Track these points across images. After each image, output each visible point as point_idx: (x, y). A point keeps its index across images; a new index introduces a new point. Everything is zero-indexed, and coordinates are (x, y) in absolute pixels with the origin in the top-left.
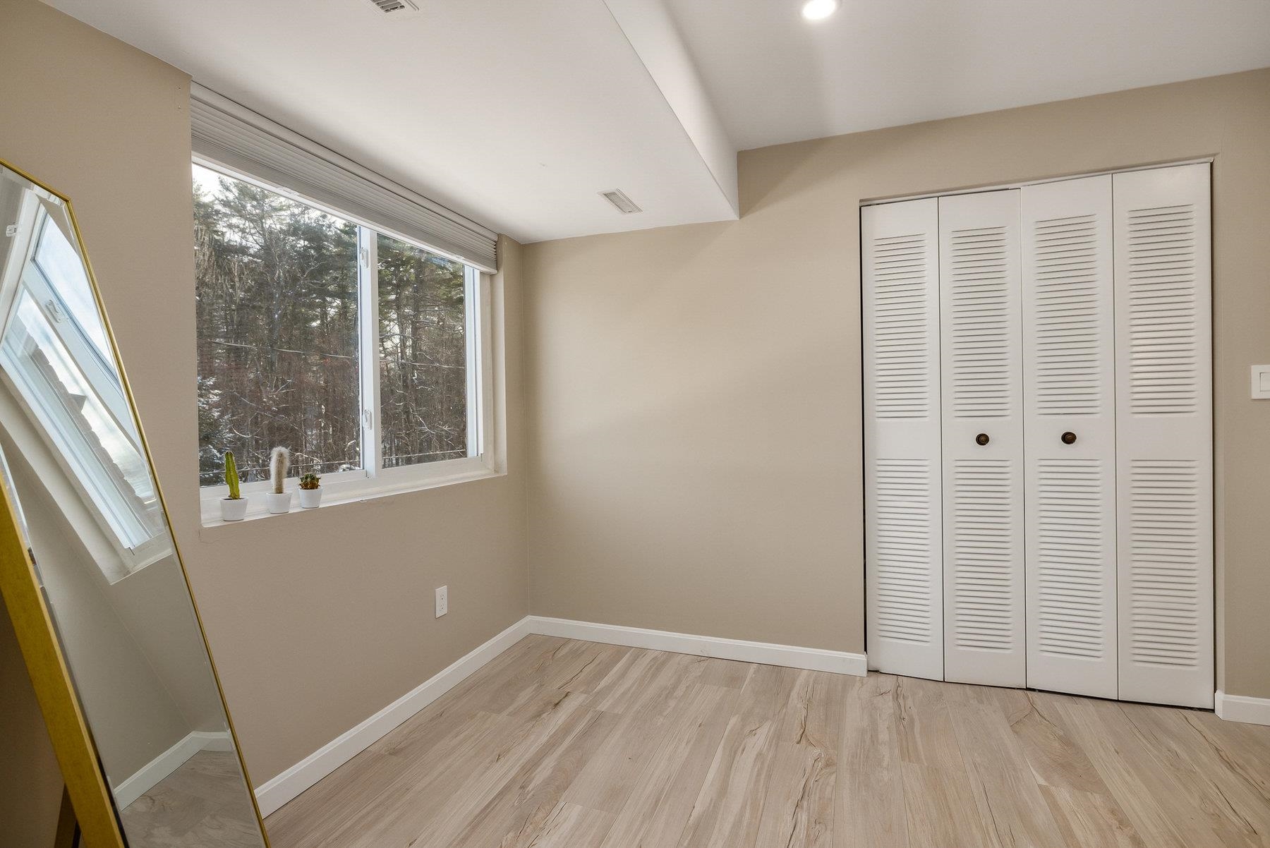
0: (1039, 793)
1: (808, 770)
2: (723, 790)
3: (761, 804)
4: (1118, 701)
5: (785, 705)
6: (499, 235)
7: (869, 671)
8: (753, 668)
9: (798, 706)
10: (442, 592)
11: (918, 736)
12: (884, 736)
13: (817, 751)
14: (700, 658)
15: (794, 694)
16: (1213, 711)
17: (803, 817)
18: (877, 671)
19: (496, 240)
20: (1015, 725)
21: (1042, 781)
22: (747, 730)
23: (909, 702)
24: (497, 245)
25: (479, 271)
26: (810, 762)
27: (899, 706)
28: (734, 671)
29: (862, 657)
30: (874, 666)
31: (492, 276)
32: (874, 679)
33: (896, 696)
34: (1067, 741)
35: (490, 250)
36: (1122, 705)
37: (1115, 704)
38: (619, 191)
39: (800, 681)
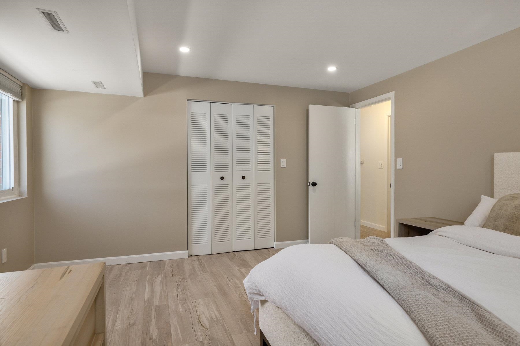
0: (237, 271)
1: (177, 281)
2: (153, 291)
3: (166, 291)
4: (254, 250)
5: (164, 269)
6: (23, 84)
7: (189, 256)
8: (148, 263)
9: (169, 269)
10: (4, 251)
11: (207, 268)
12: (197, 269)
13: (179, 277)
14: (126, 265)
15: (166, 266)
16: (274, 248)
17: (180, 290)
18: (191, 256)
19: (22, 85)
20: (231, 260)
21: (238, 269)
22: (154, 278)
23: (202, 261)
24: (22, 88)
25: (12, 100)
26: (177, 280)
27: (200, 262)
28: (142, 265)
29: (187, 251)
30: (191, 254)
31: (18, 102)
32: (190, 258)
33: (198, 260)
34: (243, 260)
35: (18, 90)
36: (255, 251)
37: (254, 251)
38: (101, 82)
39: (167, 262)
